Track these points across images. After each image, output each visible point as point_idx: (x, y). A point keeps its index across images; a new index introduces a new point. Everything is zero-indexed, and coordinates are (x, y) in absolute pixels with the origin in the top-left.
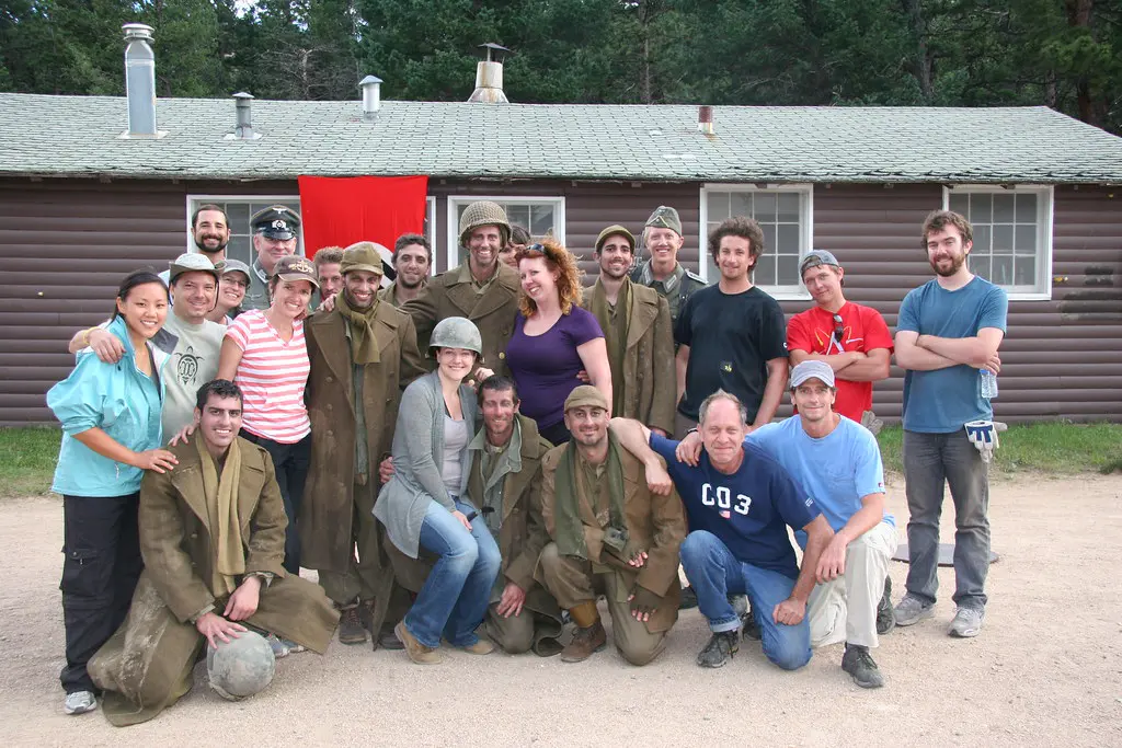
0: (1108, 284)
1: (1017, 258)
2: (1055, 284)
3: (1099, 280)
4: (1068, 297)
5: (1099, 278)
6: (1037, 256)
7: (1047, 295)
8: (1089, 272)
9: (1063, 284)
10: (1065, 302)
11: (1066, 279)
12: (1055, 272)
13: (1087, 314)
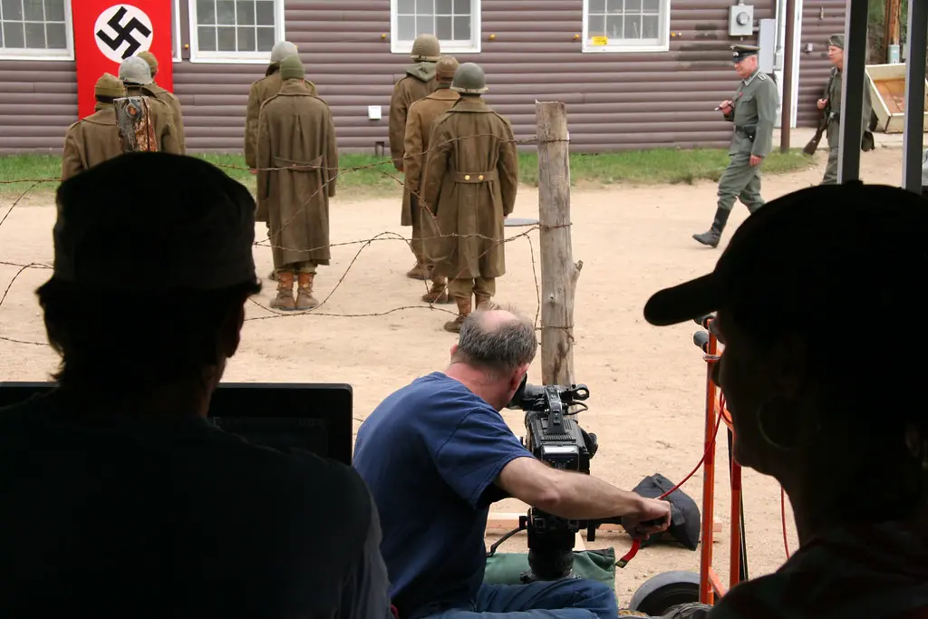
0: (714, 38)
1: (644, 16)
2: (671, 38)
3: (706, 34)
4: (682, 49)
5: (707, 33)
6: (660, 14)
7: (666, 47)
8: (698, 28)
9: (678, 38)
10: (680, 52)
11: (680, 34)
12: (672, 28)
13: (697, 62)
